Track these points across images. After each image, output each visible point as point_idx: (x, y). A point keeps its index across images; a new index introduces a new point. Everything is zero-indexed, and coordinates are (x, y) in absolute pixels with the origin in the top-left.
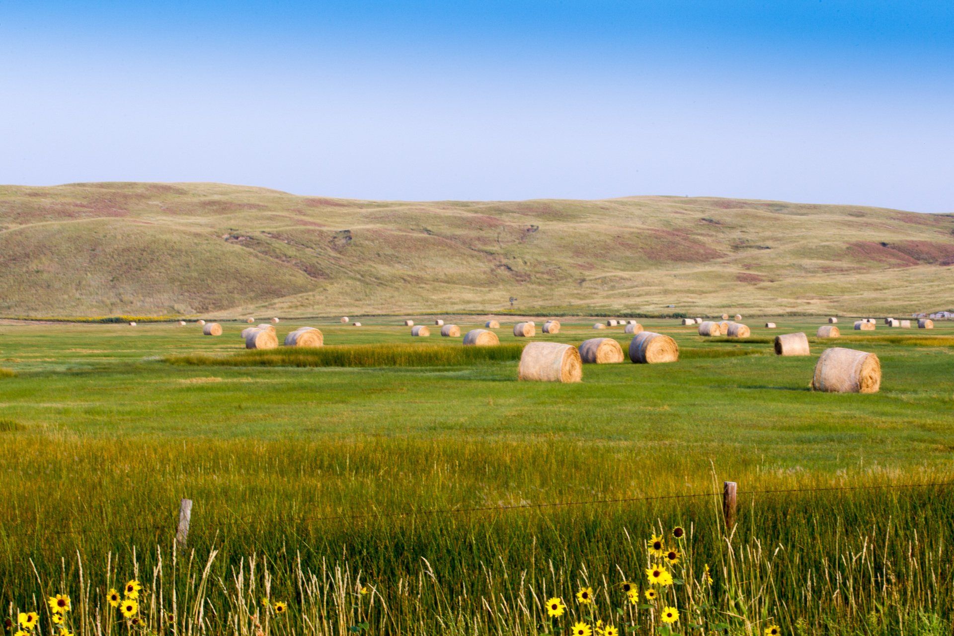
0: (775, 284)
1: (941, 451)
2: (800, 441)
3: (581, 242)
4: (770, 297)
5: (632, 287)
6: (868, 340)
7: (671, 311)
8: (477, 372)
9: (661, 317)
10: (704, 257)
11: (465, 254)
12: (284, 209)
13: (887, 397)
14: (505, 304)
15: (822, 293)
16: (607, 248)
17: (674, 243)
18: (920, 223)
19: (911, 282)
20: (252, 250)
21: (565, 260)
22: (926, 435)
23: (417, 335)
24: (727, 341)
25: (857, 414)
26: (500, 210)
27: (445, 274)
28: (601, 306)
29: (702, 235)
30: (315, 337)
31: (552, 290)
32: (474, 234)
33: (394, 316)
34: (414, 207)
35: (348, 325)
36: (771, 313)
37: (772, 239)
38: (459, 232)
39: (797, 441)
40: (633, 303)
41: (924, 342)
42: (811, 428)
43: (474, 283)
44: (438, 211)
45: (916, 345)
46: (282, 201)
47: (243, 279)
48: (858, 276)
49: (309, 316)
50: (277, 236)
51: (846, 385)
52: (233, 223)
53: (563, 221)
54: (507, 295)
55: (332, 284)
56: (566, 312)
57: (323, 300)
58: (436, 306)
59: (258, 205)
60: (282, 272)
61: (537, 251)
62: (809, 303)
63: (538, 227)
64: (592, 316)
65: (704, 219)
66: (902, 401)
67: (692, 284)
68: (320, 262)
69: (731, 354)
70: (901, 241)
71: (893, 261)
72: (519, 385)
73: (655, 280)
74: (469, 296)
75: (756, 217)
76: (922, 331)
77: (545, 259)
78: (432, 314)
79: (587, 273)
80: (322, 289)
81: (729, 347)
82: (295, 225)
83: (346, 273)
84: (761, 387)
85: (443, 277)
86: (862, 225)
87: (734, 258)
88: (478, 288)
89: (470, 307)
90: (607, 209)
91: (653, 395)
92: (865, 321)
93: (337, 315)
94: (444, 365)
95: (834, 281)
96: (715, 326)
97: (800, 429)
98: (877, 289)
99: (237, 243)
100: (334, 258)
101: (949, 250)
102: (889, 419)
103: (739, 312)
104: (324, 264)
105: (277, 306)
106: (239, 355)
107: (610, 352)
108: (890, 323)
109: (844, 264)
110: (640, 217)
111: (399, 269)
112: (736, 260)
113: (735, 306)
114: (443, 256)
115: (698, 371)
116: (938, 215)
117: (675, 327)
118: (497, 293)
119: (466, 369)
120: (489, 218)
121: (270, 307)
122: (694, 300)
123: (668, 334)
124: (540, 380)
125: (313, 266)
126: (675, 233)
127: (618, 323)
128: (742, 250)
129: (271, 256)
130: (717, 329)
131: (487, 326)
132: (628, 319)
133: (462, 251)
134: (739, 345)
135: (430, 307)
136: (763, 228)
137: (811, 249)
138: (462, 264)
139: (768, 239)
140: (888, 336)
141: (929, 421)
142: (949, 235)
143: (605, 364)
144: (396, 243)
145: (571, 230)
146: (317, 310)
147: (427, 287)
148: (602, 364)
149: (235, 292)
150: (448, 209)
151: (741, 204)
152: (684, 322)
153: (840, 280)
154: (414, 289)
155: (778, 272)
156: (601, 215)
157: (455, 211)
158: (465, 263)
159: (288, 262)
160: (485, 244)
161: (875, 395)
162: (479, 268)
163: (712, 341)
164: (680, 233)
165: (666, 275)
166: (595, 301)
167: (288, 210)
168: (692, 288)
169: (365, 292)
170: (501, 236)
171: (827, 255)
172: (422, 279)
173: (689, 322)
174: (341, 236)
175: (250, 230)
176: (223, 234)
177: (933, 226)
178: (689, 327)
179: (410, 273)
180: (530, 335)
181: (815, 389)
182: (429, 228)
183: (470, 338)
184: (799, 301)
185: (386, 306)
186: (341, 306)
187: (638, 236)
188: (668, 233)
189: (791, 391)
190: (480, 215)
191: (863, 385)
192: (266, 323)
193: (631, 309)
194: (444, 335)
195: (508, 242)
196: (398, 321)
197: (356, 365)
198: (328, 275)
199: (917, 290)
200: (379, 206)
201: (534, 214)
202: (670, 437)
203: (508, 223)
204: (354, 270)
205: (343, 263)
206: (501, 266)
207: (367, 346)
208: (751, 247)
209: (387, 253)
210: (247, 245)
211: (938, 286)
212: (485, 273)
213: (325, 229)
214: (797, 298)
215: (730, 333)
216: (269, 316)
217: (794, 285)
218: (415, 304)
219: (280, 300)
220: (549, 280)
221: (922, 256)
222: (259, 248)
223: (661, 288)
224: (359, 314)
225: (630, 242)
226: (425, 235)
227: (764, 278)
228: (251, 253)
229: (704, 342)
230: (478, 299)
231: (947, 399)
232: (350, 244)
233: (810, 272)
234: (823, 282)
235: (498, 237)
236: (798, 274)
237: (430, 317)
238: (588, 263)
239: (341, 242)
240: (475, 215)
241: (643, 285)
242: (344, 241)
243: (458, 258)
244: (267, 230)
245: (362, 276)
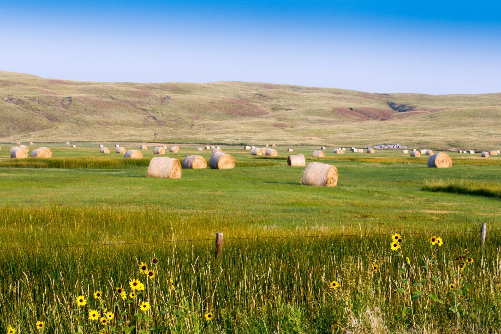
0: (294, 129)
1: (358, 218)
2: (285, 211)
3: (193, 105)
4: (291, 135)
5: (219, 129)
6: (338, 159)
7: (239, 142)
8: (128, 173)
9: (234, 145)
10: (257, 114)
11: (131, 110)
12: (36, 85)
13: (340, 189)
14: (152, 137)
15: (318, 134)
16: (206, 108)
17: (241, 106)
18: (370, 98)
19: (365, 129)
20: (19, 106)
21: (184, 114)
22: (353, 209)
23: (103, 152)
24: (265, 158)
25: (320, 197)
26: (150, 87)
27: (121, 121)
28: (202, 139)
29: (256, 102)
30: (47, 153)
31: (177, 130)
32: (136, 100)
33: (93, 142)
34: (105, 85)
35: (69, 146)
36: (291, 144)
37: (293, 105)
38: (128, 99)
39: (283, 211)
40: (219, 137)
41: (367, 160)
42: (293, 205)
43: (136, 126)
44: (118, 87)
45: (363, 162)
46: (36, 81)
47: (14, 122)
48: (337, 125)
49: (49, 141)
50: (33, 99)
51: (319, 182)
52: (10, 92)
53: (183, 94)
54: (153, 132)
55: (61, 125)
56: (184, 142)
57: (56, 133)
58: (116, 137)
59: (23, 83)
60: (35, 118)
61: (169, 109)
62: (311, 139)
63: (170, 97)
64: (197, 144)
65: (257, 94)
66: (346, 191)
67: (250, 128)
68: (55, 113)
69: (264, 165)
70: (360, 107)
71: (356, 118)
72: (147, 179)
73: (231, 126)
74: (134, 133)
75: (284, 93)
76: (369, 154)
77: (173, 114)
78: (113, 142)
79: (195, 121)
80: (56, 127)
81: (264, 161)
82: (42, 94)
83: (69, 119)
84: (275, 182)
85: (120, 122)
86: (340, 99)
87: (272, 115)
88: (138, 128)
89: (133, 138)
90: (207, 88)
91: (216, 186)
92: (340, 149)
93: (63, 141)
94: (112, 168)
95: (324, 128)
96: (259, 150)
97: (287, 205)
98: (347, 133)
99: (11, 102)
100: (62, 111)
101: (385, 112)
102: (336, 200)
103: (274, 143)
104: (57, 114)
105: (32, 136)
106: (5, 161)
107: (200, 163)
108: (353, 150)
109: (330, 119)
110: (224, 92)
111: (97, 118)
112: (273, 116)
113: (272, 140)
114: (120, 111)
115: (244, 173)
116: (380, 94)
117: (240, 150)
118: (148, 131)
119: (123, 171)
120: (145, 91)
121: (28, 136)
122: (251, 136)
123: (230, 154)
124: (159, 177)
125: (51, 115)
126: (242, 101)
127: (211, 148)
128: (277, 110)
129: (30, 110)
130: (260, 152)
131: (141, 148)
132: (216, 146)
133: (130, 108)
134: (269, 160)
135: (112, 138)
136: (288, 99)
137: (313, 111)
138: (130, 115)
139: (291, 105)
140: (350, 157)
141: (357, 202)
142: (385, 105)
143: (197, 169)
144: (95, 104)
145: (187, 98)
146: (53, 139)
147: (111, 127)
148: (195, 169)
149: (10, 128)
150: (123, 86)
151: (277, 87)
152: (245, 148)
153: (328, 127)
154: (104, 128)
155: (296, 123)
156: (204, 91)
157: (127, 88)
158: (131, 115)
159: (38, 113)
160: (142, 105)
161: (334, 188)
162: (139, 118)
163: (257, 158)
164: (244, 101)
165: (237, 123)
166: (199, 136)
167: (39, 86)
168: (250, 130)
169: (79, 129)
170: (150, 101)
171: (321, 114)
172: (108, 123)
173: (248, 148)
174: (66, 100)
175: (19, 96)
176: (4, 98)
177: (377, 100)
178: (248, 151)
179: (102, 120)
180: (162, 153)
181: (303, 184)
182: (113, 96)
183: (128, 154)
184: (306, 138)
185: (89, 137)
186: (65, 137)
187: (223, 102)
188: (238, 101)
189: (290, 185)
190: (140, 90)
191: (328, 182)
192: (23, 145)
193: (218, 140)
194: (118, 152)
195: (154, 104)
196: (96, 145)
197: (66, 167)
198: (59, 120)
199: (368, 133)
200: (87, 84)
201: (168, 90)
202: (216, 208)
203: (154, 95)
204: (73, 118)
205: (67, 114)
206: (150, 117)
207: (73, 158)
208: (281, 109)
209: (90, 109)
210: (17, 104)
211: (379, 131)
212: (142, 120)
213: (58, 96)
214: (305, 136)
215: (267, 154)
216: (27, 141)
217: (303, 129)
218: (105, 136)
219: (34, 133)
220: (175, 125)
221: (371, 115)
222: (23, 106)
223: (234, 130)
224: (75, 141)
225: (218, 106)
226: (111, 100)
227: (288, 126)
228: (19, 108)
229: (253, 158)
230: (137, 134)
231: (371, 190)
232: (71, 104)
233: (312, 123)
234: (319, 128)
235: (149, 102)
236: (306, 124)
237: (112, 143)
238: (196, 116)
239: (67, 103)
240: (138, 90)
241: (225, 128)
242: (68, 102)
243: (128, 112)
244: (27, 96)
245: (77, 121)
